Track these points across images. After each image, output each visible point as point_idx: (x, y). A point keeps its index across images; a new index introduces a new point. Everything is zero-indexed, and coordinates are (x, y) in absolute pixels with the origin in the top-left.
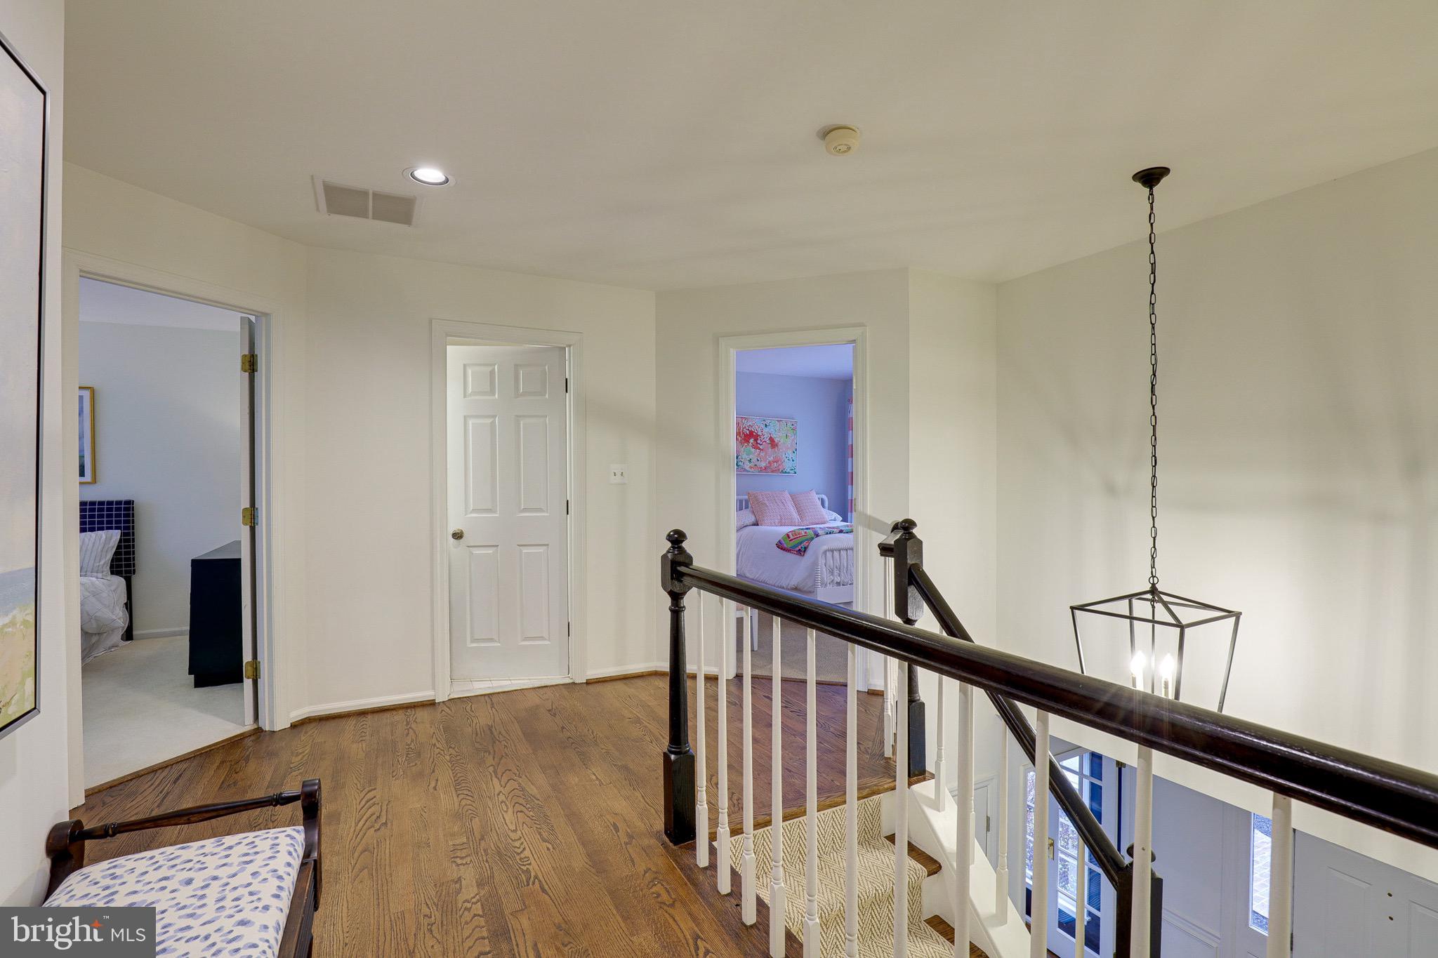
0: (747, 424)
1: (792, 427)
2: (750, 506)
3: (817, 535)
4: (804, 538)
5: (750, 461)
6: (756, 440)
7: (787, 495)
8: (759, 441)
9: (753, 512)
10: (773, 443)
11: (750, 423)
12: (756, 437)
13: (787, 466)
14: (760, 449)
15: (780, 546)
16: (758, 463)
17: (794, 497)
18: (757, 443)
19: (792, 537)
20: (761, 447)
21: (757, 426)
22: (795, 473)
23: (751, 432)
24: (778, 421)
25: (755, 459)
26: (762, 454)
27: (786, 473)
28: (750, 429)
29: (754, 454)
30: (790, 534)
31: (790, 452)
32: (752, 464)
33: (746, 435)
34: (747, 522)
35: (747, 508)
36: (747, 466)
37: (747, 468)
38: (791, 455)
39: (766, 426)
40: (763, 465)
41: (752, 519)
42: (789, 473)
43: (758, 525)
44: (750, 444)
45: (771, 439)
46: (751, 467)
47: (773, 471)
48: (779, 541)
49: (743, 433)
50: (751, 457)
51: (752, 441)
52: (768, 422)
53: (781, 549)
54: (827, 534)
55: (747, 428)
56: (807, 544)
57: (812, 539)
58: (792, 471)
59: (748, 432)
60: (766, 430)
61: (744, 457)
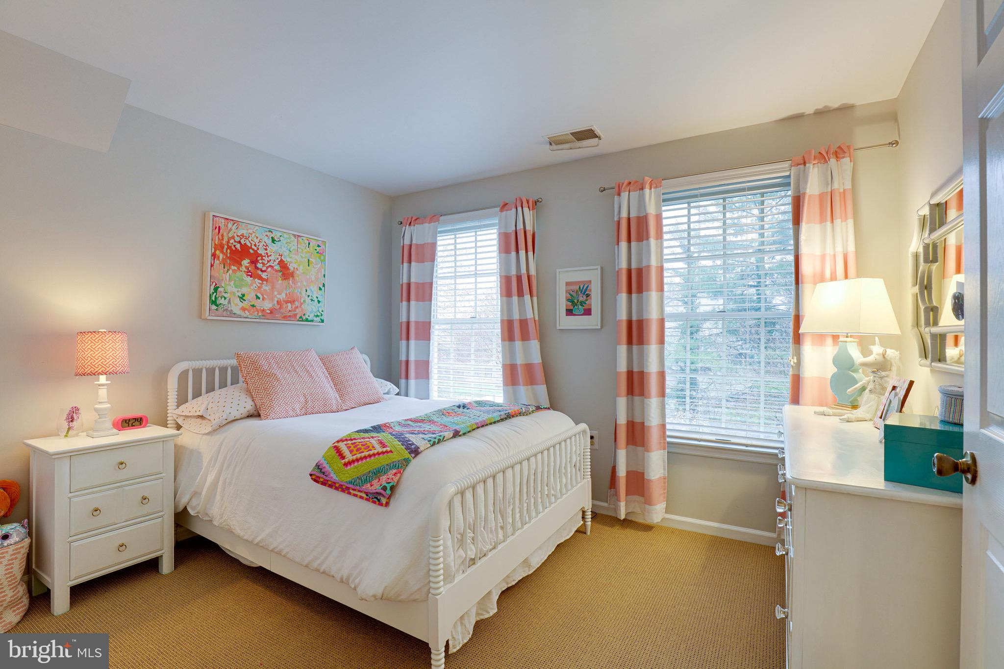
0: (236, 232)
1: (318, 249)
2: (241, 379)
3: (416, 452)
4: (383, 460)
5: (242, 298)
6: (254, 262)
7: (314, 356)
8: (259, 266)
9: (248, 392)
10: (285, 271)
11: (245, 232)
12: (255, 259)
13: (310, 309)
14: (260, 278)
15: (320, 477)
16: (259, 304)
17: (326, 361)
18: (257, 268)
19: (349, 457)
20: (264, 275)
21: (257, 238)
22: (322, 321)
23: (245, 248)
24: (294, 236)
25: (253, 294)
26: (266, 287)
27: (307, 320)
28: (243, 242)
29: (250, 286)
30: (343, 446)
31: (315, 288)
32: (245, 304)
33: (234, 252)
34: (236, 414)
35: (235, 382)
36: (236, 306)
37: (236, 310)
38: (315, 293)
39: (273, 240)
40: (267, 305)
41: (247, 405)
42: (312, 321)
43: (259, 416)
44: (244, 269)
45: (283, 265)
46: (243, 309)
47: (285, 318)
48: (318, 466)
49: (229, 247)
50: (244, 290)
51: (246, 262)
52: (276, 235)
53: (324, 483)
54: (434, 444)
55: (237, 239)
56: (396, 479)
57: (407, 462)
58: (318, 319)
59: (238, 246)
60: (272, 248)
61: (229, 289)
